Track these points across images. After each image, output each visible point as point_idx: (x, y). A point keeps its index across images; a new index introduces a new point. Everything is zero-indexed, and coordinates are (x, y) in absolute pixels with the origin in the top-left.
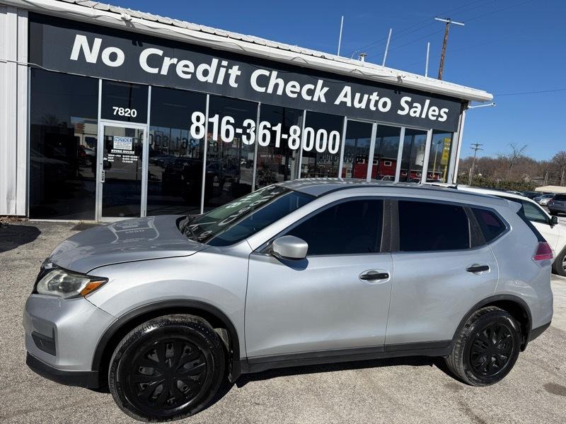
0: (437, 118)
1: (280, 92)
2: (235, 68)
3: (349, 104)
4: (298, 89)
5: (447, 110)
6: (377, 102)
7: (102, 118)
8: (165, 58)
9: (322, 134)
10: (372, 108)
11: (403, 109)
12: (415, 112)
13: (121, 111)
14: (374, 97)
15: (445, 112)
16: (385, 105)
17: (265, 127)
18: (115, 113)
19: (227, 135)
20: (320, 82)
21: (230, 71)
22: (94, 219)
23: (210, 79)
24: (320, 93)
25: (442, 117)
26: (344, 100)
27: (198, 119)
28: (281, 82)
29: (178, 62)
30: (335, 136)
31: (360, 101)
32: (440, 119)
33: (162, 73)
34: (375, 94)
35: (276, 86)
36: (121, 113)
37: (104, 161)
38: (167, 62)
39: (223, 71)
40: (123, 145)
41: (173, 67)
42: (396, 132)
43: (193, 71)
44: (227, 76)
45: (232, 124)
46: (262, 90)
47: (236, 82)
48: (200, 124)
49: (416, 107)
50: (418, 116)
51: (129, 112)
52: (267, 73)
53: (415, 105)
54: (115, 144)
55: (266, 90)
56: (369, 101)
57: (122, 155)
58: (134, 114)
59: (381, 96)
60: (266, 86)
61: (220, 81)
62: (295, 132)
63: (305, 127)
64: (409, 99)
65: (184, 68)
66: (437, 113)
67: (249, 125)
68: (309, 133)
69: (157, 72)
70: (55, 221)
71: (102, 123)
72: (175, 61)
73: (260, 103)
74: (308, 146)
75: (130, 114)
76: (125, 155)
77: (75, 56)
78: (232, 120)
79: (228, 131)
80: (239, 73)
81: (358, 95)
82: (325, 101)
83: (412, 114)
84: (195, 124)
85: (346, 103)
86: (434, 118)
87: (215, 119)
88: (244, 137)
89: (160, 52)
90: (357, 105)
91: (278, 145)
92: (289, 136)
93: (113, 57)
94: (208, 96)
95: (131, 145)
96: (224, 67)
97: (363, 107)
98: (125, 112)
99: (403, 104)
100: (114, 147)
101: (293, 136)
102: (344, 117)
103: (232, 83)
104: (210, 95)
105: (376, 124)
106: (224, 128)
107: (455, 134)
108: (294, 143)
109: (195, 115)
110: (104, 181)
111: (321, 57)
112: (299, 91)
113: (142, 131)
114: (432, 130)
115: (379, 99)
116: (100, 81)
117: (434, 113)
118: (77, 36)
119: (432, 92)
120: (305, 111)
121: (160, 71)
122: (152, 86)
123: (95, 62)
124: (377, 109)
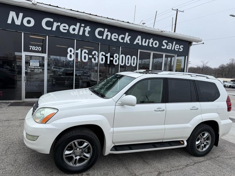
1: (109, 38)
2: (88, 27)
3: (140, 44)
5: (183, 46)
7: (24, 51)
8: (55, 23)
9: (128, 58)
10: (151, 45)
11: (164, 46)
12: (169, 47)
13: (34, 48)
14: (151, 40)
15: (182, 47)
16: (156, 44)
17: (102, 55)
18: (30, 49)
19: (85, 59)
20: (127, 34)
21: (85, 29)
22: (21, 100)
23: (76, 32)
24: (127, 39)
25: (181, 49)
26: (138, 42)
27: (71, 51)
28: (109, 34)
29: (60, 25)
30: (134, 58)
31: (145, 43)
32: (180, 50)
33: (53, 30)
34: (152, 39)
35: (107, 35)
36: (34, 49)
37: (26, 72)
38: (55, 24)
39: (82, 29)
40: (34, 64)
41: (58, 27)
42: (161, 56)
43: (68, 29)
44: (84, 31)
45: (87, 53)
46: (101, 37)
48: (72, 54)
51: (37, 48)
52: (103, 30)
53: (169, 44)
54: (31, 63)
55: (103, 37)
56: (149, 42)
57: (34, 69)
58: (40, 49)
59: (154, 40)
61: (81, 33)
62: (116, 57)
63: (121, 55)
64: (166, 41)
65: (63, 27)
67: (95, 54)
68: (123, 57)
69: (50, 29)
71: (24, 54)
72: (59, 24)
73: (100, 43)
74: (122, 63)
76: (36, 69)
77: (9, 21)
78: (87, 52)
79: (85, 57)
80: (90, 30)
81: (144, 40)
82: (129, 43)
83: (168, 48)
84: (69, 53)
85: (139, 43)
86: (178, 50)
87: (79, 51)
88: (93, 60)
89: (52, 20)
90: (144, 44)
91: (108, 63)
92: (114, 58)
93: (29, 22)
94: (75, 40)
95: (38, 64)
96: (82, 27)
97: (147, 45)
98: (35, 48)
99: (164, 43)
100: (31, 65)
101: (115, 59)
102: (138, 50)
103: (87, 34)
104: (76, 40)
105: (152, 53)
106: (83, 55)
107: (187, 57)
108: (116, 62)
109: (69, 49)
110: (26, 82)
111: (127, 22)
112: (117, 38)
113: (44, 57)
114: (176, 55)
115: (153, 42)
116: (23, 33)
117: (177, 48)
118: (11, 12)
119: (176, 38)
120: (121, 47)
121: (52, 29)
122: (48, 36)
123: (20, 24)
124: (153, 46)
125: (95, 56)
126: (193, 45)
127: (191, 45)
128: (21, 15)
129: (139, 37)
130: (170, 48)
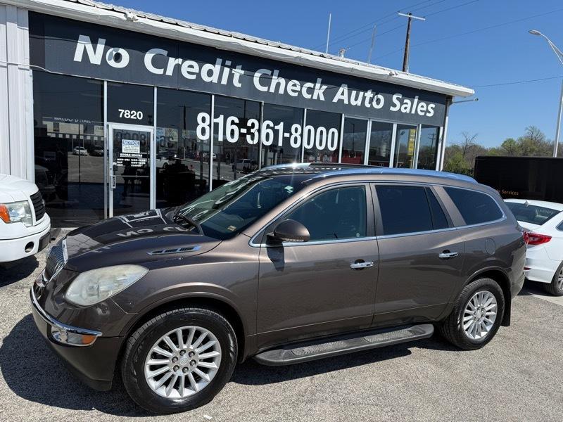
0: (425, 114)
1: (281, 91)
2: (239, 67)
3: (346, 102)
4: (298, 88)
5: (433, 106)
6: (371, 100)
7: (108, 121)
8: (170, 58)
9: (322, 132)
10: (367, 105)
11: (395, 106)
12: (406, 108)
13: (127, 114)
14: (369, 94)
15: (432, 108)
16: (378, 101)
17: (268, 127)
18: (121, 116)
19: (232, 136)
20: (319, 80)
21: (234, 71)
23: (214, 79)
24: (319, 92)
25: (430, 112)
26: (342, 97)
27: (204, 120)
28: (282, 81)
29: (182, 63)
30: (333, 133)
31: (356, 99)
32: (428, 115)
33: (167, 74)
34: (370, 91)
35: (278, 85)
36: (127, 116)
38: (172, 62)
39: (227, 70)
40: (130, 148)
41: (178, 68)
43: (197, 71)
44: (231, 76)
45: (236, 124)
46: (265, 89)
47: (239, 82)
48: (206, 125)
49: (406, 103)
51: (135, 114)
52: (269, 72)
53: (406, 101)
54: (123, 147)
55: (269, 89)
56: (364, 98)
58: (140, 117)
59: (375, 93)
60: (269, 85)
61: (224, 81)
62: (296, 131)
63: (306, 126)
64: (400, 96)
65: (189, 68)
66: (425, 109)
67: (253, 124)
68: (309, 131)
69: (162, 73)
72: (180, 61)
73: (263, 102)
74: (309, 144)
75: (136, 116)
76: (133, 158)
77: (78, 57)
78: (237, 121)
79: (232, 131)
80: (242, 73)
82: (324, 99)
83: (403, 111)
84: (201, 125)
85: (343, 100)
86: (423, 114)
87: (220, 120)
88: (248, 137)
89: (165, 53)
90: (353, 103)
91: (280, 144)
92: (291, 134)
94: (213, 96)
95: (139, 148)
96: (228, 66)
97: (359, 104)
98: (131, 115)
99: (395, 100)
100: (123, 151)
101: (294, 135)
102: (342, 114)
103: (236, 83)
104: (215, 95)
105: (371, 120)
106: (229, 127)
107: (442, 128)
108: (296, 142)
109: (200, 116)
111: (320, 56)
112: (299, 90)
113: (149, 133)
115: (374, 96)
116: (106, 84)
117: (422, 109)
118: (80, 35)
119: (420, 88)
120: (306, 110)
121: (165, 72)
122: (158, 87)
123: (99, 63)
124: (372, 105)
125: (252, 131)
126: (456, 102)
127: (451, 103)
129: (344, 88)
130: (408, 111)
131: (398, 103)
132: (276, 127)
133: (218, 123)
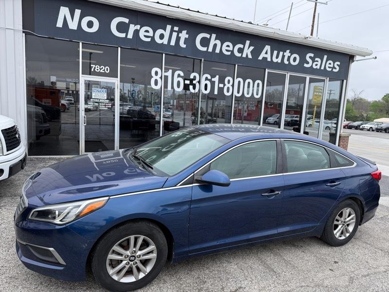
0: (332, 69)
1: (218, 51)
2: (184, 32)
3: (269, 59)
4: (231, 48)
5: (339, 63)
6: (289, 57)
7: (82, 74)
8: (131, 25)
9: (249, 83)
10: (286, 62)
11: (308, 63)
12: (316, 65)
13: (96, 68)
14: (287, 54)
15: (337, 65)
16: (295, 60)
17: (207, 79)
18: (92, 70)
19: (178, 86)
20: (248, 42)
21: (180, 35)
22: (78, 153)
23: (165, 41)
24: (248, 51)
25: (336, 69)
26: (266, 56)
27: (156, 73)
28: (218, 42)
29: (140, 28)
30: (258, 84)
31: (277, 57)
32: (334, 70)
33: (128, 37)
35: (215, 45)
36: (98, 70)
37: (85, 109)
38: (132, 28)
39: (175, 35)
40: (100, 95)
41: (136, 32)
43: (152, 35)
44: (178, 39)
45: (181, 77)
46: (205, 49)
47: (185, 44)
48: (158, 78)
49: (317, 61)
50: (318, 68)
52: (208, 36)
53: (316, 59)
54: (93, 94)
55: (208, 49)
56: (283, 56)
57: (99, 103)
58: (107, 70)
59: (292, 53)
60: (208, 46)
61: (173, 43)
62: (229, 82)
63: (237, 78)
64: (312, 55)
65: (145, 33)
66: (332, 66)
67: (195, 78)
68: (239, 82)
69: (124, 36)
70: (48, 157)
71: (83, 79)
72: (138, 27)
73: (203, 59)
74: (238, 92)
75: (104, 70)
76: (101, 103)
77: (60, 24)
78: (182, 74)
79: (179, 83)
80: (187, 36)
81: (275, 52)
82: (251, 57)
83: (314, 67)
84: (155, 77)
85: (267, 58)
86: (330, 69)
87: (169, 73)
88: (191, 87)
89: (126, 20)
90: (275, 60)
91: (216, 92)
92: (225, 85)
93: (90, 24)
94: (164, 55)
95: (106, 95)
96: (175, 31)
97: (280, 61)
98: (101, 69)
99: (308, 59)
100: (93, 97)
101: (227, 85)
102: (265, 69)
103: (182, 44)
104: (166, 54)
105: (289, 74)
106: (176, 80)
107: (345, 81)
108: (228, 91)
109: (154, 70)
110: (85, 124)
111: (249, 23)
112: (232, 50)
113: (114, 83)
114: (328, 78)
115: (291, 55)
116: (81, 44)
117: (330, 66)
118: (61, 7)
119: (328, 49)
120: (236, 65)
121: (127, 35)
122: (121, 48)
123: (76, 29)
124: (289, 63)
125: (194, 82)
126: (357, 61)
127: (353, 61)
128: (78, 12)
129: (268, 48)
130: (318, 67)
131: (310, 61)
132: (213, 79)
133: (167, 76)
